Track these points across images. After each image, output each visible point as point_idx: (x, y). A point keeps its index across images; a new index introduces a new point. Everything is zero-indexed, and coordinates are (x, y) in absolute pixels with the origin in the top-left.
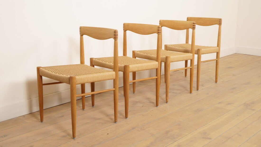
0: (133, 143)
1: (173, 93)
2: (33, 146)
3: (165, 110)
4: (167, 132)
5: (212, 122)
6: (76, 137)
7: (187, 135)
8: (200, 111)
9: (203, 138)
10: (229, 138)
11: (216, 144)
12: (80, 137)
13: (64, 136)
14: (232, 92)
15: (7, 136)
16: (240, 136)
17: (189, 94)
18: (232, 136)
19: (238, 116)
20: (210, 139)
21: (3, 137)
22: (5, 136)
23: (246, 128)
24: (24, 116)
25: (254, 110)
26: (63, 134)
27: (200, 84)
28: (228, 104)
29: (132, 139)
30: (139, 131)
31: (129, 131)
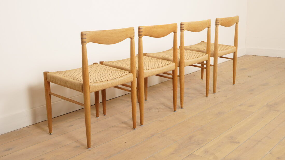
0: (155, 151)
1: (189, 97)
2: (43, 159)
3: (183, 115)
4: (190, 138)
5: (237, 125)
6: (91, 147)
7: (213, 140)
8: (221, 114)
9: (231, 142)
10: (259, 142)
11: (246, 148)
12: (95, 146)
13: (77, 147)
14: (251, 94)
15: (12, 149)
16: (270, 138)
17: (206, 98)
18: (262, 139)
19: (263, 117)
20: (239, 143)
21: (7, 151)
22: (9, 149)
23: (274, 130)
24: (28, 127)
25: (278, 111)
26: (76, 144)
27: (217, 86)
28: (250, 106)
29: (153, 147)
30: (160, 138)
31: (148, 138)
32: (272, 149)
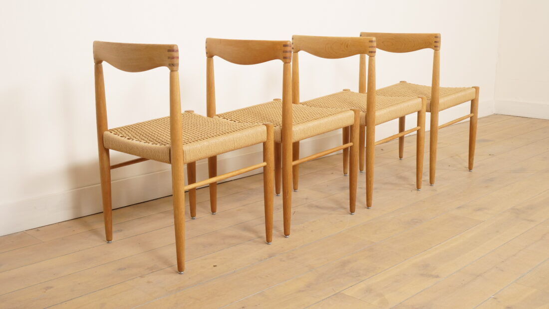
0: (268, 285)
3: (341, 221)
4: (344, 264)
5: (442, 244)
7: (387, 269)
8: (417, 222)
9: (422, 275)
10: (478, 276)
11: (450, 286)
12: (154, 271)
14: (487, 187)
16: (502, 271)
18: (485, 272)
19: (497, 232)
20: (437, 277)
23: (514, 255)
25: (532, 221)
28: (478, 210)
29: (267, 276)
30: (284, 261)
31: (261, 260)
32: (500, 291)
